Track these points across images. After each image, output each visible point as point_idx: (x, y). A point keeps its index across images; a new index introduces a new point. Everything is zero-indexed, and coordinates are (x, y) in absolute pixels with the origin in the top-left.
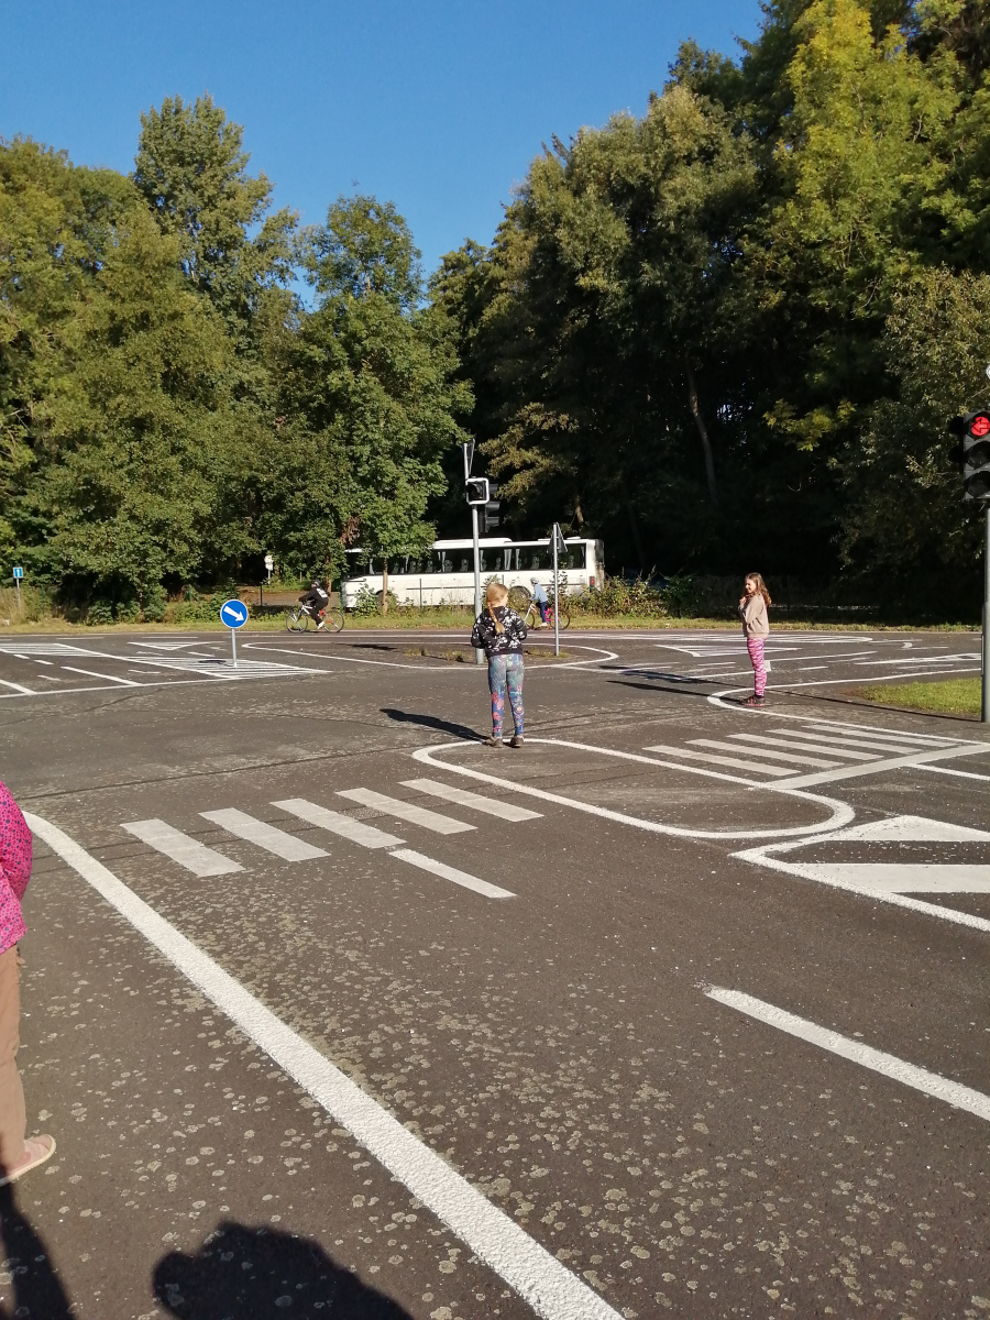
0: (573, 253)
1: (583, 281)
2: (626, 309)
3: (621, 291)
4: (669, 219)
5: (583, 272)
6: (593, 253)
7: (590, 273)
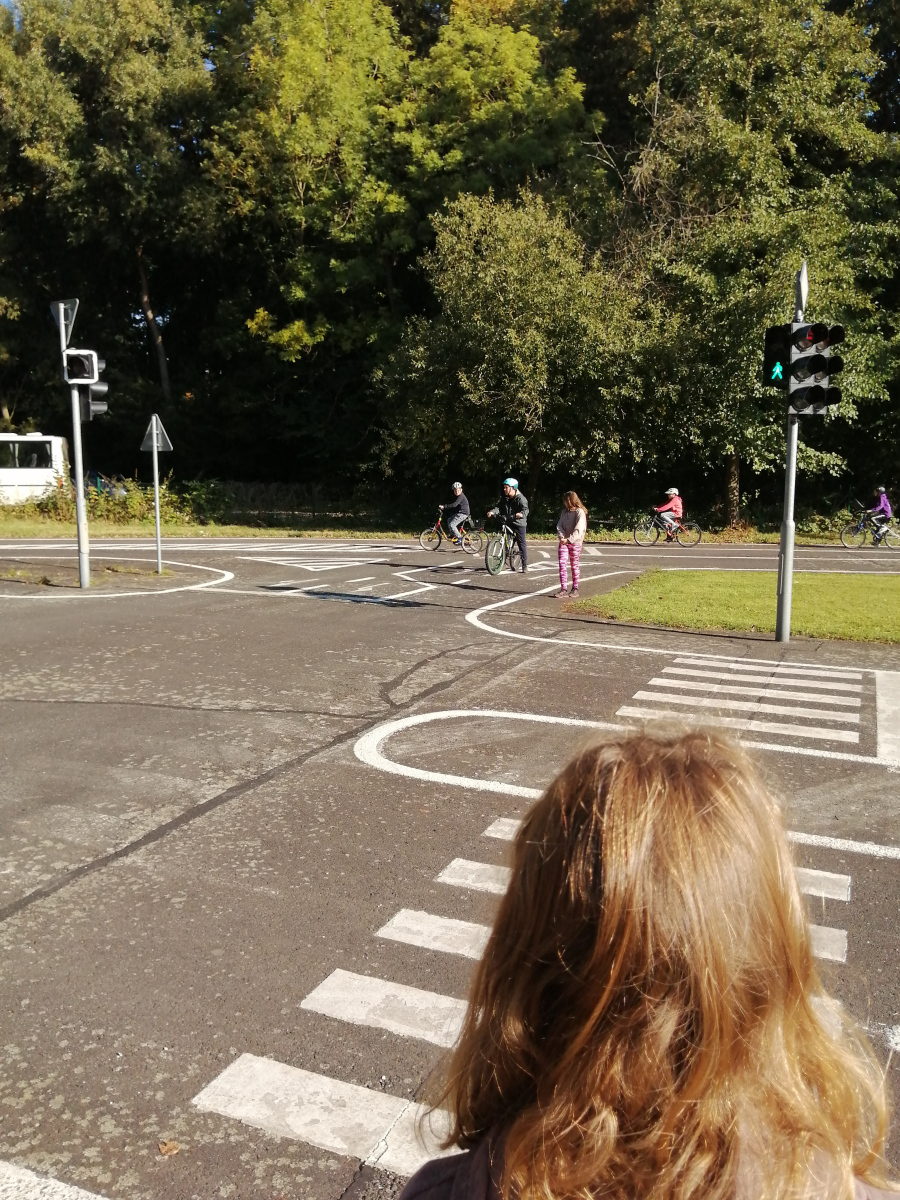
0: (20, 118)
1: (30, 153)
2: (78, 192)
3: (72, 173)
4: (128, 104)
5: (30, 142)
6: (41, 124)
7: (39, 146)
